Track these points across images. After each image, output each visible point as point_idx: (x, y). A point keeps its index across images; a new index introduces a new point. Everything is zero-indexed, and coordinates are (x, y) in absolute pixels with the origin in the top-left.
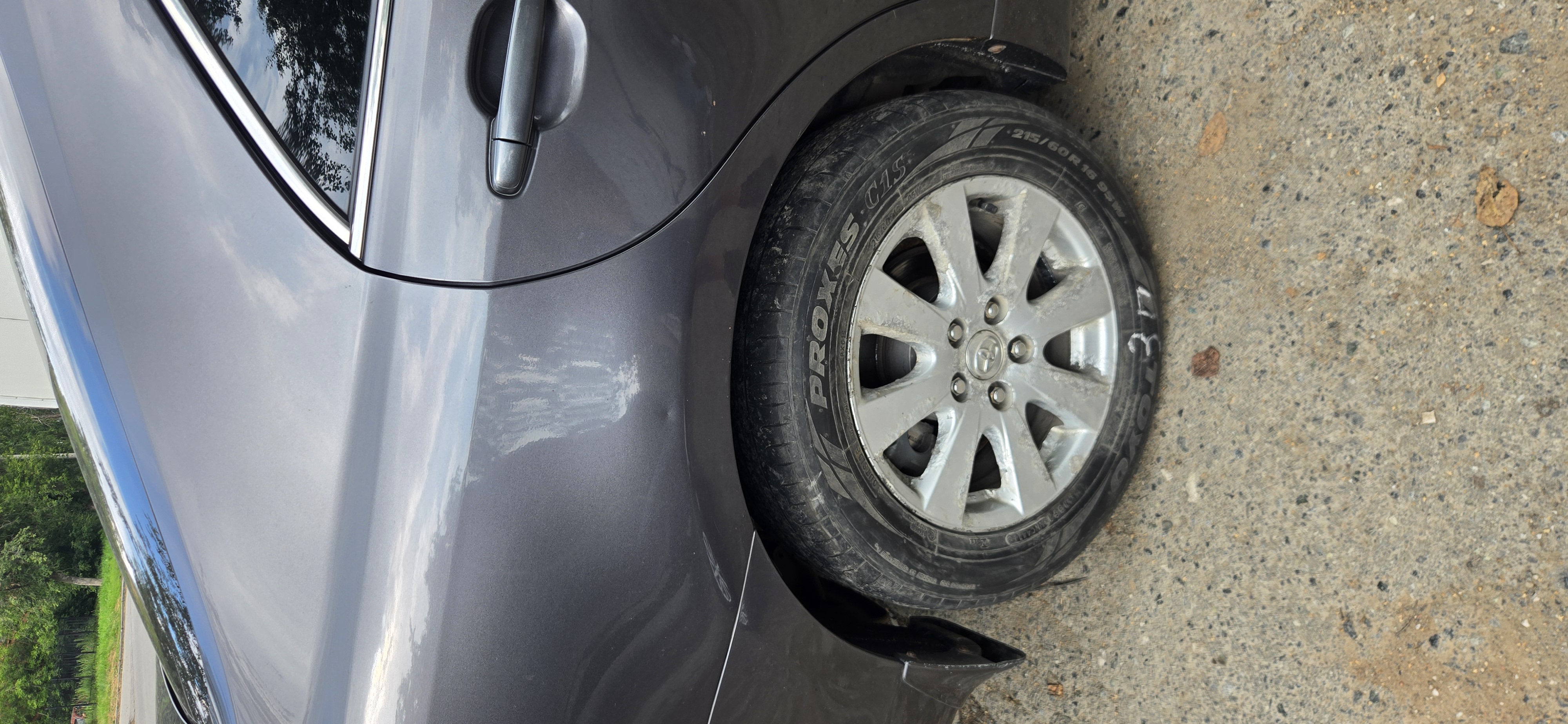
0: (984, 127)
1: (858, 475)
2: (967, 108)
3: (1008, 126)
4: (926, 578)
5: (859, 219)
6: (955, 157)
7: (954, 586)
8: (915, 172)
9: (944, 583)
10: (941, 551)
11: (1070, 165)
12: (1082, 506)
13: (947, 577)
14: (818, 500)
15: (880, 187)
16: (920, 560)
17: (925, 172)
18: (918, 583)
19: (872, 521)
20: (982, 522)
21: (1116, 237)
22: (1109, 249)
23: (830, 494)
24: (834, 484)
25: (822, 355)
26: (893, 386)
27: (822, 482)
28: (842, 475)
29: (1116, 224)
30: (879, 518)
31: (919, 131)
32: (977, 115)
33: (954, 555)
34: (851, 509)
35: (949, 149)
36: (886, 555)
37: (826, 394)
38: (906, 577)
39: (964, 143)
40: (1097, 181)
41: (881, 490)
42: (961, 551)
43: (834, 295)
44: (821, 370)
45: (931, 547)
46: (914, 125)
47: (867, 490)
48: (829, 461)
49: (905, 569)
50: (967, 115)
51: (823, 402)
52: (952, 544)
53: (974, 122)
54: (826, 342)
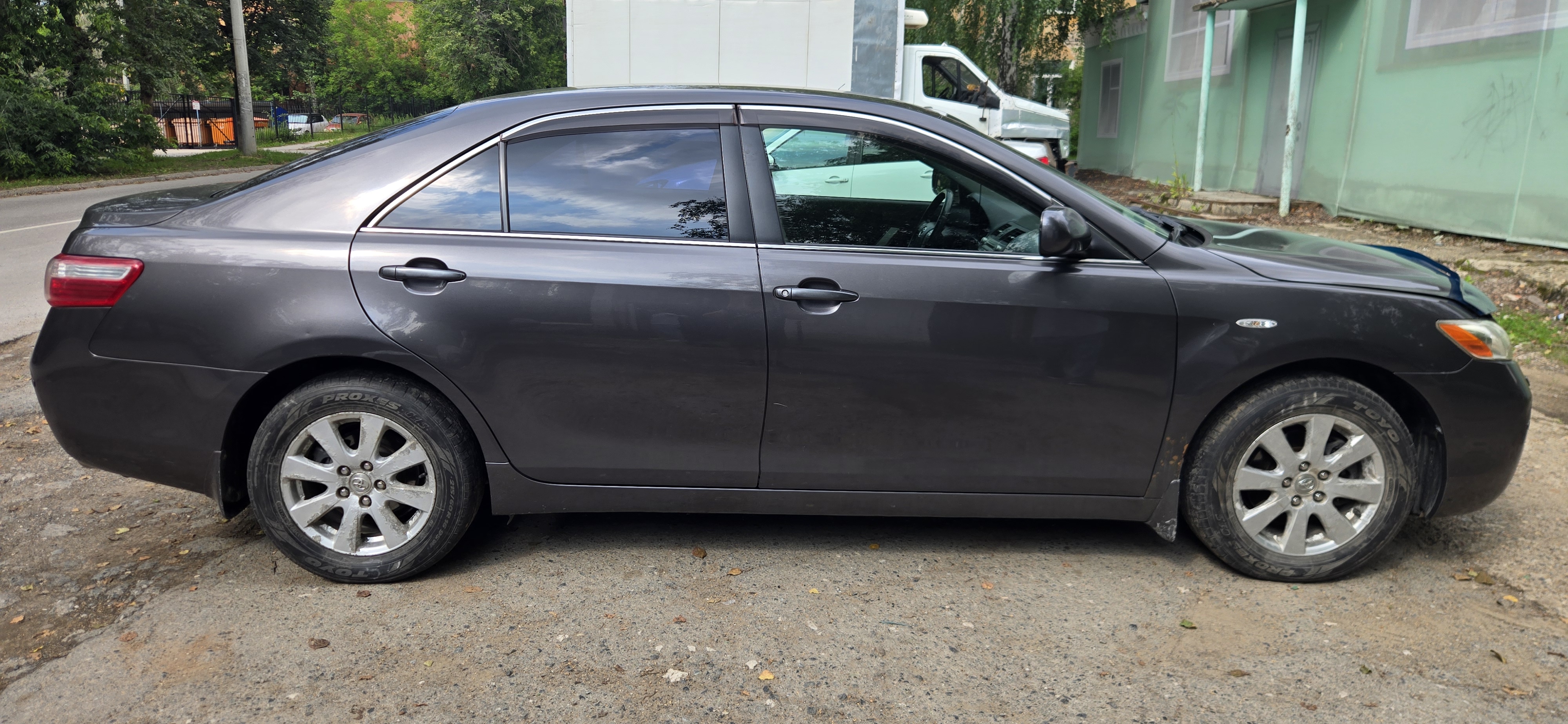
0: (450, 464)
1: (298, 421)
2: (457, 456)
3: (454, 476)
4: (258, 459)
5: (399, 409)
6: (435, 452)
7: (256, 474)
8: (424, 433)
9: (256, 469)
10: (270, 466)
11: (446, 513)
12: (297, 542)
13: (259, 470)
14: (286, 404)
15: (414, 417)
16: (265, 455)
17: (426, 438)
18: (256, 457)
19: (279, 430)
20: (286, 489)
21: (421, 544)
22: (416, 542)
23: (289, 409)
24: (293, 410)
25: (344, 398)
26: (340, 437)
27: (294, 405)
28: (297, 413)
29: (426, 543)
30: (281, 433)
31: (441, 433)
32: (455, 461)
33: (269, 473)
34: (284, 420)
35: (438, 449)
36: (266, 438)
37: (329, 402)
38: (258, 451)
39: (442, 456)
40: (443, 529)
41: (294, 434)
42: (271, 477)
43: (367, 401)
44: (337, 399)
45: (271, 461)
46: (444, 432)
47: (292, 426)
48: (301, 407)
49: (261, 449)
50: (453, 456)
51: (325, 402)
52: (274, 472)
53: (451, 459)
54: (349, 400)
